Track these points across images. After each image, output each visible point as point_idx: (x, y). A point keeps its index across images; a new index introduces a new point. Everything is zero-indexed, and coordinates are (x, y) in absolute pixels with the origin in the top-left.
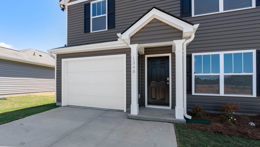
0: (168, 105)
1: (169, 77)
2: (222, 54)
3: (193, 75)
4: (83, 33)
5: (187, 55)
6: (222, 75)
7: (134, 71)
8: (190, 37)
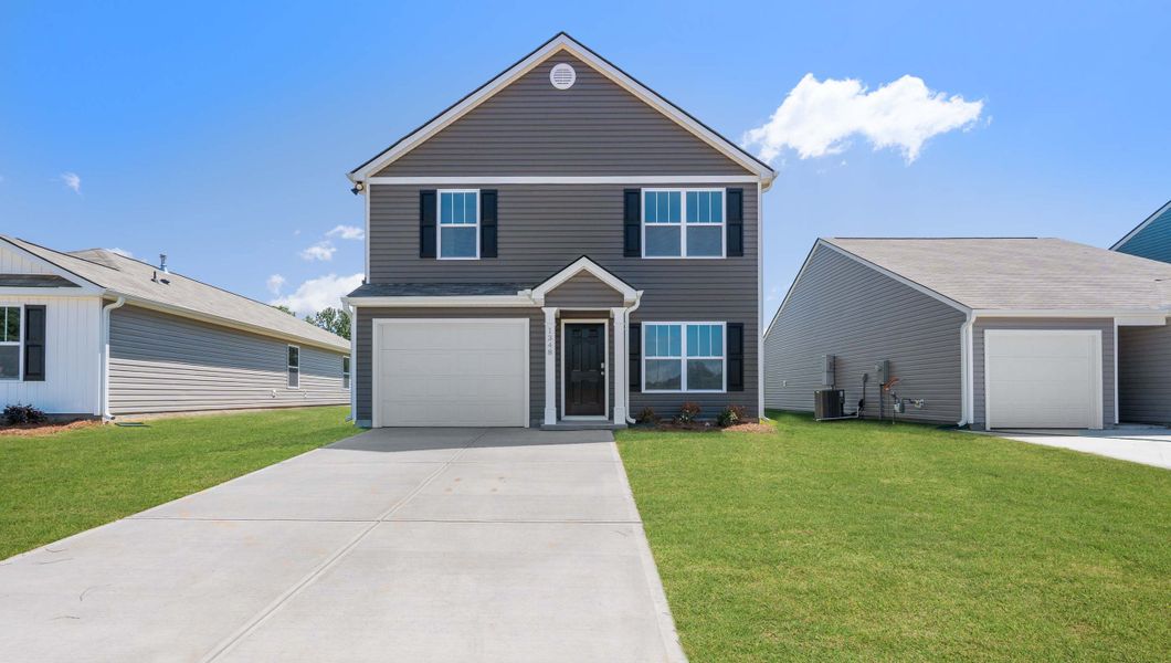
0: (603, 414)
1: (604, 361)
2: (684, 325)
3: (644, 358)
4: (418, 258)
5: (630, 324)
6: (684, 358)
7: (550, 352)
8: (634, 304)
